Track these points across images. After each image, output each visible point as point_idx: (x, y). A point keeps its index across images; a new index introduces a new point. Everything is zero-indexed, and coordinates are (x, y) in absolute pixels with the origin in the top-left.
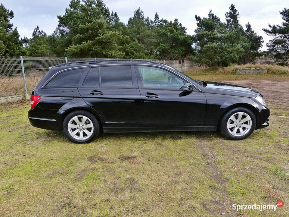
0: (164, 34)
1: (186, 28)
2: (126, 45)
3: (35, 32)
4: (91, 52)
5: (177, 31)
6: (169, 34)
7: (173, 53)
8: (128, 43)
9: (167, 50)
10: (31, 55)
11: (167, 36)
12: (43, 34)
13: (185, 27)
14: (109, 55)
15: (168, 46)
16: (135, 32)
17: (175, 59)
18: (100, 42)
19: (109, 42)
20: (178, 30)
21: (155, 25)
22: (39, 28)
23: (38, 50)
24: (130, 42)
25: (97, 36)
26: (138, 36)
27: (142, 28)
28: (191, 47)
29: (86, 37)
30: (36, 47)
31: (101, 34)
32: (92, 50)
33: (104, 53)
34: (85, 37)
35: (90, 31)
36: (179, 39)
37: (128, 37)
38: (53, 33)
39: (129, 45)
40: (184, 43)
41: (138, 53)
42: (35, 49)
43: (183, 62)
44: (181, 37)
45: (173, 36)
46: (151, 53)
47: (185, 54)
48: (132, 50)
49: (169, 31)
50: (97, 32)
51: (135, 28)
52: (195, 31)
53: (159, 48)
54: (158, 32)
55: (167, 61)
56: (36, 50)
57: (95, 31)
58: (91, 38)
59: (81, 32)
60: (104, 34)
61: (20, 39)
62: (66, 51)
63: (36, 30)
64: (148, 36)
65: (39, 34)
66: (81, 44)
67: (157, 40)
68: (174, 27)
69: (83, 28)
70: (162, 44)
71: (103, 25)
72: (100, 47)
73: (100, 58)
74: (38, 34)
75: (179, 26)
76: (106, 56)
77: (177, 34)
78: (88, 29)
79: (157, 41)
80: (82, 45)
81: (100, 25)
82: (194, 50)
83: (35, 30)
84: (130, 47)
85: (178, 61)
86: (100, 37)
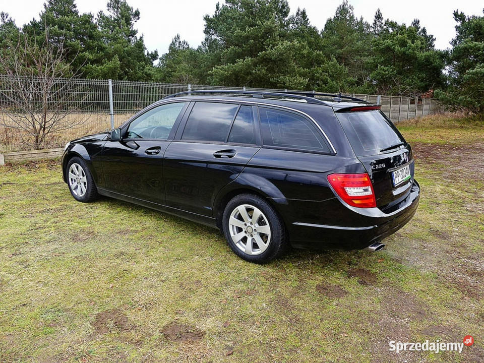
0: (388, 49)
1: (434, 37)
2: (316, 67)
3: (173, 44)
4: (249, 77)
5: (413, 42)
6: (397, 48)
7: (400, 84)
8: (319, 63)
9: (390, 78)
10: (163, 80)
11: (393, 51)
12: (185, 46)
13: (432, 36)
14: (280, 83)
15: (393, 70)
16: (334, 45)
17: (404, 95)
18: (266, 61)
19: (281, 60)
20: (415, 41)
21: (375, 31)
22: (180, 37)
23: (175, 72)
24: (323, 62)
25: (263, 49)
26: (339, 51)
27: (348, 36)
28: (439, 73)
29: (245, 51)
30: (172, 67)
31: (268, 47)
32: (251, 74)
33: (272, 80)
34: (243, 50)
35: (252, 41)
36: (416, 59)
37: (321, 52)
38: (201, 44)
39: (320, 67)
40: (427, 65)
41: (334, 82)
42: (170, 70)
43: (420, 100)
44: (421, 55)
45: (404, 53)
46: (359, 82)
47: (426, 86)
48: (326, 76)
49: (397, 42)
50: (262, 43)
51: (334, 38)
52: (451, 43)
53: (376, 73)
54: (377, 45)
55: (387, 99)
56: (172, 72)
57: (260, 41)
58: (252, 53)
59: (236, 42)
60: (274, 45)
61: (146, 53)
62: (209, 75)
63: (176, 41)
64: (358, 52)
65: (179, 47)
66: (234, 62)
67: (374, 59)
68: (408, 36)
69: (241, 36)
70: (383, 66)
71: (274, 31)
72: (265, 68)
73: (263, 88)
74: (177, 46)
75: (420, 33)
76: (274, 86)
77: (414, 49)
78: (247, 38)
79: (373, 61)
80: (235, 64)
81: (269, 31)
82: (445, 79)
83: (174, 41)
84: (323, 71)
85: (408, 99)
86: (267, 52)
